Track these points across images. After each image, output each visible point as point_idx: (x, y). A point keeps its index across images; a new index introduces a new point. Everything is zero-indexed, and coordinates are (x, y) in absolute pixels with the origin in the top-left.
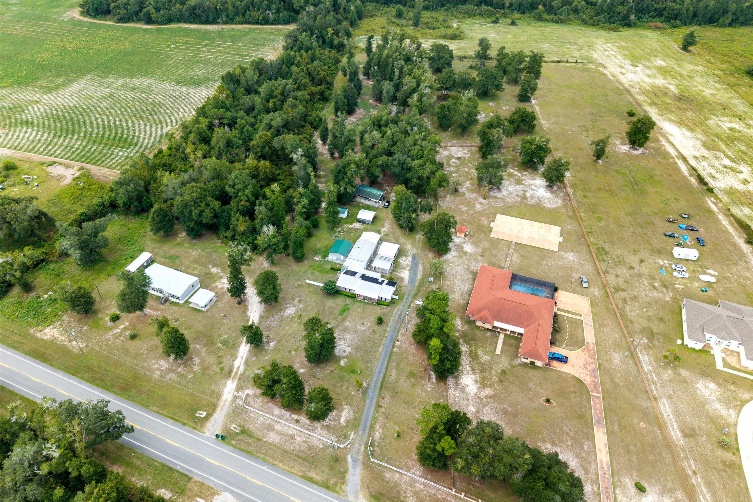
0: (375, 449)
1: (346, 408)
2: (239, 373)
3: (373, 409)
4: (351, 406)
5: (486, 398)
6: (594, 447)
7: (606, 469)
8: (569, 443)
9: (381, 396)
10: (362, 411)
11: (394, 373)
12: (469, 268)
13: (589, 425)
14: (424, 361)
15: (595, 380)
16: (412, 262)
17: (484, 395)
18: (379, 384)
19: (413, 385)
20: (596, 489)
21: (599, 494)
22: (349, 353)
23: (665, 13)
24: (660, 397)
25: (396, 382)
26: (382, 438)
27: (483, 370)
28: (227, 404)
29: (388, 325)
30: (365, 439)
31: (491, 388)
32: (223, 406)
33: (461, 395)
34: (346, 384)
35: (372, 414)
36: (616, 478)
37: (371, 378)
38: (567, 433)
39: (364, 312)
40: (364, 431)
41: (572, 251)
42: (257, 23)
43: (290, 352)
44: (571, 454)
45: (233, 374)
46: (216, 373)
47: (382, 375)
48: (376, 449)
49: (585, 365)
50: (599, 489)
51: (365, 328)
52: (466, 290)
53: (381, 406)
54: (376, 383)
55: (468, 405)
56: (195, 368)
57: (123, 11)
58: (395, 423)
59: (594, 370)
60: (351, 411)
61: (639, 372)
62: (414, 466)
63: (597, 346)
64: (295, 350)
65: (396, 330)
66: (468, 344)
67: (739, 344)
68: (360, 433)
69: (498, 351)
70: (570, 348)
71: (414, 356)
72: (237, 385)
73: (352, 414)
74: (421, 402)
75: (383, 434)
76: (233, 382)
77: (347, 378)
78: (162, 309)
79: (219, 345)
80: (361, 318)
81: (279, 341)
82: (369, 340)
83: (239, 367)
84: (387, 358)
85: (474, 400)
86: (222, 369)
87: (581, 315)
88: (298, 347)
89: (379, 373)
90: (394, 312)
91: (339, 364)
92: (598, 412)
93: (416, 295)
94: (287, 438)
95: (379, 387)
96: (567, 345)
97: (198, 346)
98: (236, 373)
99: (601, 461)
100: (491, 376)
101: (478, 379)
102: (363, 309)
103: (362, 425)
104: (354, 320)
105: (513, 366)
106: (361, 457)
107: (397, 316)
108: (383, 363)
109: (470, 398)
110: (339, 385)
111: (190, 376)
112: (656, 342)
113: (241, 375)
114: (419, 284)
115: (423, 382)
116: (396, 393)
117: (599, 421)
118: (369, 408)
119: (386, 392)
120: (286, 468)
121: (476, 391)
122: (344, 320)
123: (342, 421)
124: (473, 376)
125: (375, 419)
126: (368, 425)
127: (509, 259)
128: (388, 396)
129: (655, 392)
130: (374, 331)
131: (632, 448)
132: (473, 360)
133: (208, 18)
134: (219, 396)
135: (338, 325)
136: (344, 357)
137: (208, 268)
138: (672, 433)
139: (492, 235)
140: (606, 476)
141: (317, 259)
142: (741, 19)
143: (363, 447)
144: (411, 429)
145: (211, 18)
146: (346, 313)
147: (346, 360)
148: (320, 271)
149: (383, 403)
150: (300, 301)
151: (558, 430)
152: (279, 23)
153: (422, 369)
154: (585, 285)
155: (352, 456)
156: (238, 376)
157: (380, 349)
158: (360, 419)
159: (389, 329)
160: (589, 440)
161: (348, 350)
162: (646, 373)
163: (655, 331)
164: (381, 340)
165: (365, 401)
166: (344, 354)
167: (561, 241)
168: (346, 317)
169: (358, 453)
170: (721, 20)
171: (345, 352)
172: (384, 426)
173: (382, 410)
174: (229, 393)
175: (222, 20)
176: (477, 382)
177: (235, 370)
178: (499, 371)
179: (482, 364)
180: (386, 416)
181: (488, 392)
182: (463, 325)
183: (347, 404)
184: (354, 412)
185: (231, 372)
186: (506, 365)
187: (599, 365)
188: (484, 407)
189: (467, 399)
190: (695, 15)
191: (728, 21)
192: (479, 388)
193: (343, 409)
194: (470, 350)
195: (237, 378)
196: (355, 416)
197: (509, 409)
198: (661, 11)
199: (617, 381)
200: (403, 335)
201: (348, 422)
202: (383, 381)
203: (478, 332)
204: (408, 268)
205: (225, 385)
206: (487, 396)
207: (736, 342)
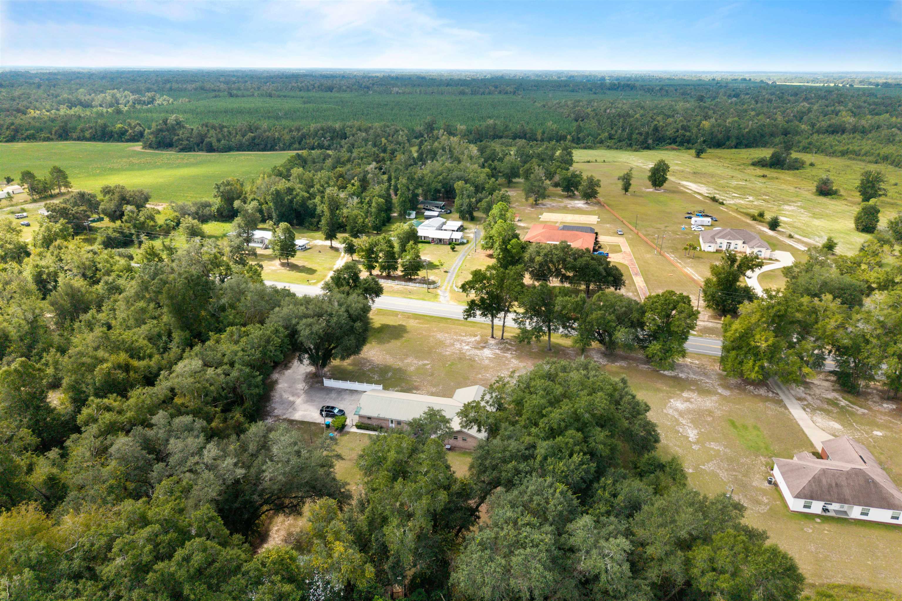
1: (432, 277)
9: (459, 272)
10: (446, 277)
25: (471, 267)
35: (453, 278)
40: (448, 283)
42: (313, 148)
51: (441, 253)
53: (460, 275)
54: (454, 268)
57: (185, 142)
60: (437, 277)
65: (467, 252)
67: (744, 243)
71: (483, 259)
82: (445, 256)
84: (462, 261)
89: (457, 265)
94: (387, 287)
95: (457, 269)
103: (446, 281)
106: (448, 290)
108: (459, 262)
118: (451, 276)
119: (463, 271)
133: (266, 145)
142: (745, 142)
143: (449, 287)
145: (269, 146)
155: (441, 291)
161: (429, 259)
165: (447, 274)
169: (445, 289)
170: (727, 143)
191: (733, 143)
196: (440, 279)
200: (473, 254)
202: (460, 268)
207: (741, 242)
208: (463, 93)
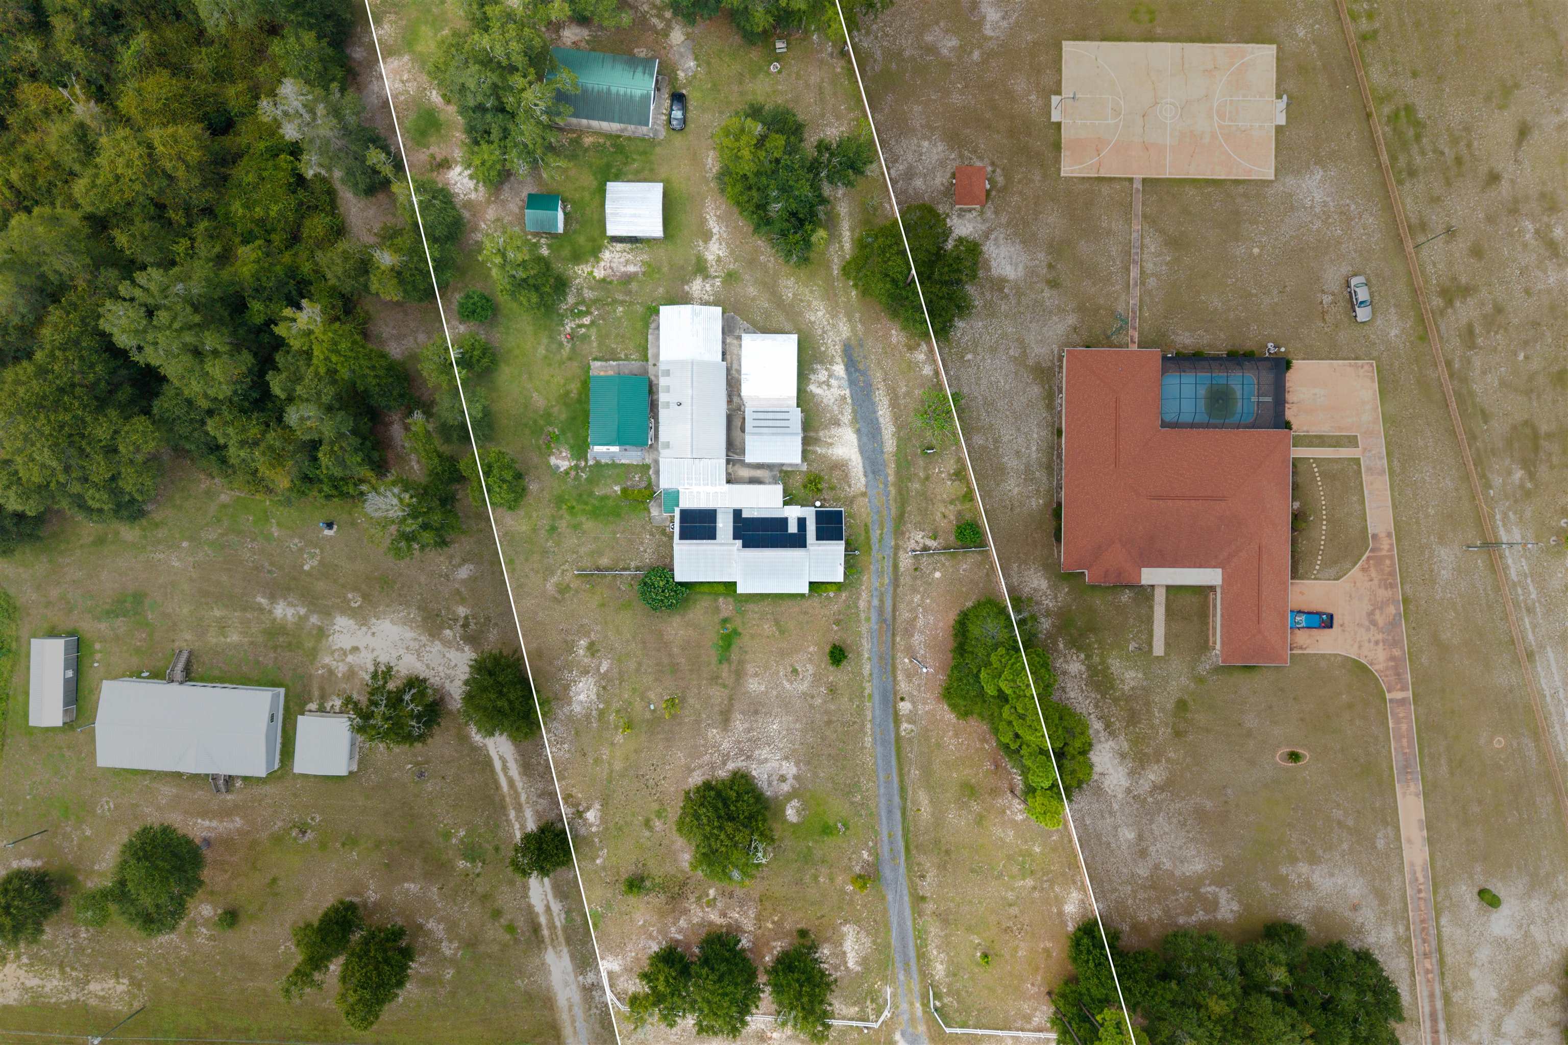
0: (945, 1001)
1: (850, 933)
2: (558, 924)
3: (908, 912)
4: (858, 922)
5: (1151, 793)
6: (1398, 838)
7: (1421, 880)
8: (1345, 846)
9: (916, 873)
10: (887, 926)
11: (923, 798)
12: (1024, 354)
13: (1386, 788)
14: (984, 740)
15: (1397, 652)
16: (852, 383)
17: (1147, 787)
18: (901, 844)
19: (980, 820)
20: (1401, 929)
21: (1409, 939)
22: (796, 777)
24: (1542, 647)
25: (938, 820)
26: (952, 974)
27: (1132, 719)
28: (579, 1012)
29: (859, 655)
30: (916, 987)
31: (1158, 761)
32: (573, 1022)
33: (1096, 806)
34: (824, 870)
35: (909, 923)
36: (1442, 891)
37: (877, 833)
38: (1339, 823)
39: (782, 632)
40: (907, 970)
41: (1319, 162)
43: (647, 824)
44: (1350, 870)
45: (546, 932)
46: (504, 947)
47: (898, 815)
48: (947, 1000)
49: (1371, 614)
50: (1408, 928)
51: (804, 687)
52: (1034, 453)
53: (923, 898)
54: (891, 843)
55: (1116, 828)
56: (447, 949)
58: (969, 929)
59: (1393, 624)
60: (863, 934)
61: (1497, 589)
62: (1036, 1010)
63: (1398, 540)
64: (659, 814)
65: (887, 665)
66: (1080, 649)
68: (902, 977)
69: (1159, 649)
70: (1332, 571)
71: (956, 735)
72: (573, 957)
73: (867, 941)
74: (1010, 858)
75: (951, 962)
76: (558, 954)
77: (818, 854)
78: (236, 806)
79: (462, 864)
80: (782, 654)
81: (605, 805)
82: (829, 723)
83: (548, 909)
84: (894, 762)
85: (1127, 811)
86: (511, 928)
87: (1352, 441)
88: (660, 802)
89: (890, 812)
90: (862, 604)
91: (785, 821)
92: (1405, 741)
93: (901, 518)
95: (903, 850)
96: (1324, 565)
97: (412, 887)
98: (552, 926)
99: (1412, 864)
100: (1152, 727)
101: (1126, 746)
102: (777, 622)
103: (897, 958)
104: (766, 668)
105: (1200, 680)
106: (922, 1028)
107: (874, 616)
108: (888, 782)
109: (1116, 807)
110: (807, 879)
111: (449, 974)
112: (1543, 471)
113: (565, 929)
114: (898, 473)
115: (1000, 802)
116: (947, 852)
117: (1406, 768)
118: (900, 914)
119: (922, 858)
121: (1125, 783)
122: (739, 674)
123: (851, 964)
124: (1111, 743)
125: (921, 935)
126: (912, 953)
127: (1134, 272)
128: (928, 863)
129: (1531, 636)
130: (832, 690)
131: (1475, 809)
132: (1103, 696)
134: (547, 1001)
135: (731, 699)
136: (789, 797)
137: (261, 609)
138: (1560, 738)
139: (1069, 168)
140: (1422, 895)
141: (564, 465)
143: (918, 1005)
144: (1007, 930)
146: (734, 648)
147: (795, 803)
148: (596, 514)
149: (927, 887)
150: (592, 649)
151: (1319, 824)
153: (988, 766)
154: (1363, 314)
155: (903, 1035)
156: (560, 932)
157: (868, 740)
158: (888, 946)
159: (867, 669)
160: (1385, 823)
161: (790, 769)
162: (1515, 585)
163: (1544, 428)
164: (860, 711)
165: (883, 898)
166: (786, 787)
167: (1282, 120)
168: (741, 662)
169: (913, 1020)
171: (783, 779)
172: (946, 945)
173: (930, 907)
174: (566, 984)
176: (1123, 756)
177: (543, 920)
178: (1170, 706)
179: (1128, 699)
180: (944, 919)
181: (1154, 775)
182: (1054, 587)
183: (846, 921)
184: (868, 934)
185: (536, 928)
186: (1184, 681)
187: (1406, 601)
188: (1151, 821)
189: (1112, 813)
192: (1132, 773)
193: (842, 937)
194: (1089, 668)
195: (562, 939)
196: (874, 942)
197: (1209, 805)
199: (1445, 636)
200: (909, 676)
201: (864, 961)
202: (906, 832)
203: (1098, 601)
204: (847, 417)
205: (543, 968)
206: (1156, 788)
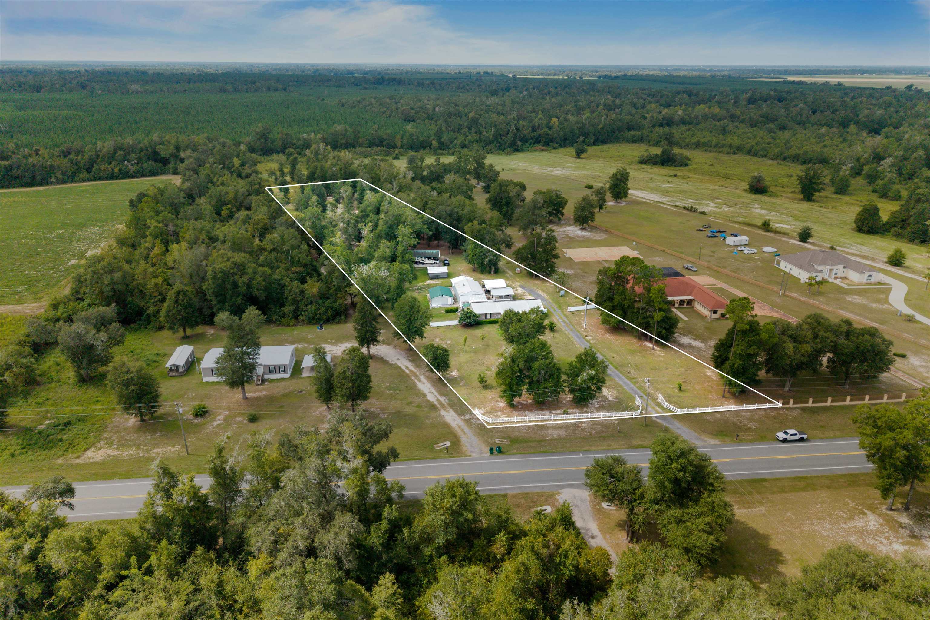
2: (445, 403)
3: (629, 382)
9: (624, 373)
10: (621, 387)
11: (614, 355)
14: (630, 341)
16: (525, 290)
17: (713, 344)
19: (644, 357)
23: (543, 139)
25: (625, 359)
27: (690, 332)
28: (465, 427)
29: (561, 330)
30: (652, 403)
31: (711, 339)
32: (463, 430)
33: (694, 350)
35: (632, 385)
41: (655, 256)
42: (112, 177)
45: (439, 406)
46: (416, 411)
49: (760, 308)
53: (634, 378)
58: (665, 384)
59: (772, 309)
60: (611, 390)
64: (488, 370)
65: (575, 331)
69: (685, 318)
71: (617, 341)
72: (456, 412)
73: (614, 391)
76: (448, 411)
78: (264, 389)
81: (459, 370)
82: (557, 344)
83: (438, 400)
86: (420, 407)
87: (715, 285)
88: (487, 367)
90: (555, 321)
93: (560, 307)
94: (573, 428)
98: (442, 404)
100: (700, 333)
101: (694, 337)
105: (710, 323)
109: (704, 349)
113: (449, 404)
114: (553, 300)
115: (650, 352)
116: (635, 366)
118: (625, 383)
119: (625, 368)
120: (602, 448)
121: (702, 344)
123: (611, 399)
125: (641, 388)
128: (630, 370)
130: (553, 337)
134: (446, 426)
142: (601, 138)
143: (657, 408)
144: (684, 382)
149: (633, 376)
152: (143, 175)
153: (637, 345)
156: (447, 405)
158: (626, 392)
159: (566, 332)
162: (807, 301)
164: (570, 340)
167: (638, 252)
173: (639, 380)
174: (455, 420)
175: (57, 178)
176: (695, 339)
177: (436, 403)
178: (703, 328)
181: (713, 342)
185: (433, 406)
186: (703, 324)
190: (565, 139)
191: (592, 141)
195: (448, 407)
196: (618, 392)
198: (537, 139)
200: (586, 332)
201: (618, 398)
204: (527, 294)
205: (441, 416)
207: (842, 266)
208: (223, 90)
